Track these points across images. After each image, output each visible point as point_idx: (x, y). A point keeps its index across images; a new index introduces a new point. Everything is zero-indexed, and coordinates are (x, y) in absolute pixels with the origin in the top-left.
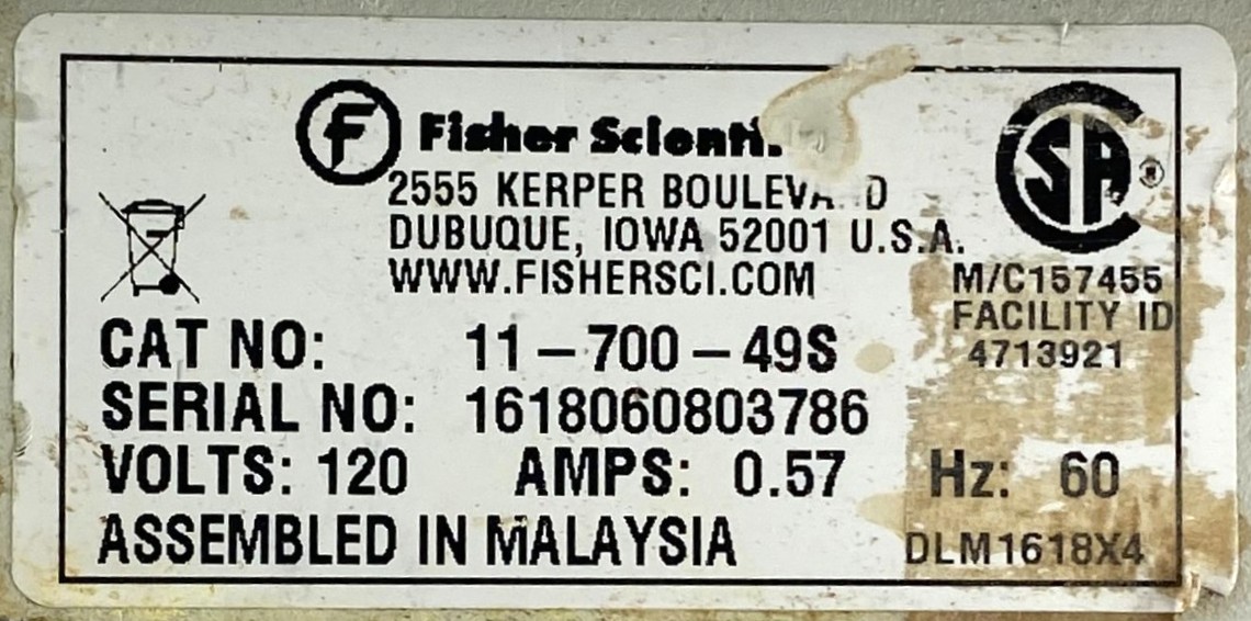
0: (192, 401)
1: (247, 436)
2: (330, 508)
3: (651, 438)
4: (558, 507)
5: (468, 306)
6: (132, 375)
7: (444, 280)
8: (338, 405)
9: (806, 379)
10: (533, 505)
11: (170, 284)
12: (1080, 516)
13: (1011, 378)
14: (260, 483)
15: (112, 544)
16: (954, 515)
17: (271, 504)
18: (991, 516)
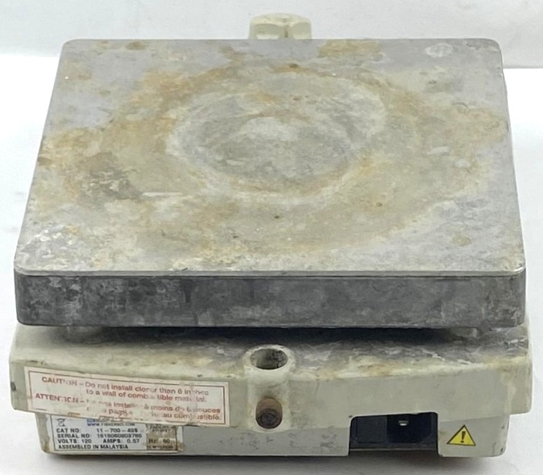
0: (67, 435)
1: (73, 438)
2: (83, 444)
3: (117, 438)
4: (108, 444)
5: (96, 427)
6: (61, 433)
7: (93, 425)
8: (83, 436)
9: (135, 433)
10: (105, 444)
11: (64, 426)
12: (166, 444)
13: (157, 433)
14: (75, 441)
15: (60, 447)
16: (152, 444)
17: (77, 444)
18: (156, 444)
